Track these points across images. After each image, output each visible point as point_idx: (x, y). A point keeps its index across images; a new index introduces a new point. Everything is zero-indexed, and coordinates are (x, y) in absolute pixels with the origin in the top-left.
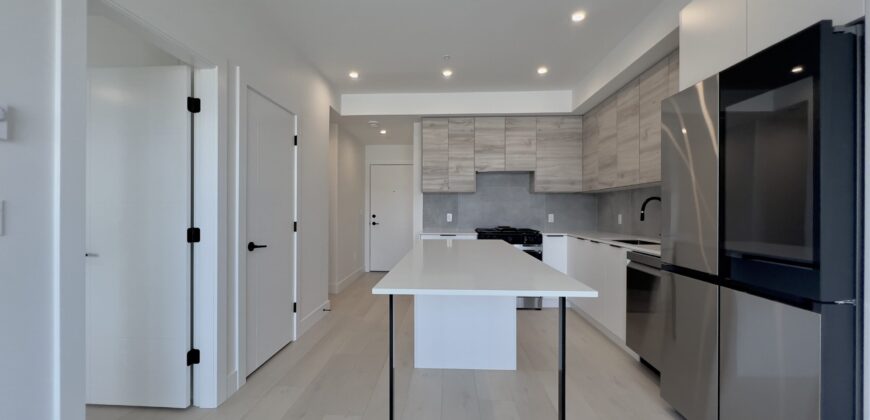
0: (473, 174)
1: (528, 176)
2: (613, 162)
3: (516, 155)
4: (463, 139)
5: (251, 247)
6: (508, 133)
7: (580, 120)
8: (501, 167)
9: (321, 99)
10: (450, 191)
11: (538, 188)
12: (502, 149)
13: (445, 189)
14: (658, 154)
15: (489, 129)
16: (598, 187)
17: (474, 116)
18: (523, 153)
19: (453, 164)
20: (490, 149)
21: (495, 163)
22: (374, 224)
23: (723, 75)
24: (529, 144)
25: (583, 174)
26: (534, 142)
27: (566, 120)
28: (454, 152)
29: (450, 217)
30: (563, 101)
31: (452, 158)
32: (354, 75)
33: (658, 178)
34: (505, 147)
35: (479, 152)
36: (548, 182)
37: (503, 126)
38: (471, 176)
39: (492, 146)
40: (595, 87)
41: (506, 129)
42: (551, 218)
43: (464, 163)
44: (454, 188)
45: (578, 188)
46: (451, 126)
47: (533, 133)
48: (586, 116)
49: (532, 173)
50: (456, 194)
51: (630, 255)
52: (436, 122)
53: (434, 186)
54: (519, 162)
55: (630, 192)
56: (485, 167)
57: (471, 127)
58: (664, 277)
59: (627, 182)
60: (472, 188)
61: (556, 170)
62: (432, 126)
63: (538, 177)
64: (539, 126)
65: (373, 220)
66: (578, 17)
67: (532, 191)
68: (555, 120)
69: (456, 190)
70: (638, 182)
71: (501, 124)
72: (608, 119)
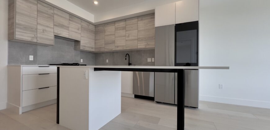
0: (53, 36)
1: (74, 43)
2: (114, 42)
3: (73, 33)
4: (47, 16)
6: (70, 22)
7: (94, 27)
8: (67, 36)
11: (81, 48)
12: (67, 28)
13: (35, 41)
15: (62, 17)
17: (54, 7)
18: (76, 32)
19: (39, 27)
20: (62, 26)
21: (64, 34)
24: (78, 29)
25: (95, 46)
26: (80, 29)
27: (91, 25)
28: (41, 21)
30: (91, 18)
31: (40, 24)
34: (68, 27)
35: (56, 25)
36: (85, 46)
37: (68, 18)
39: (63, 25)
41: (69, 20)
42: (82, 61)
43: (47, 29)
44: (40, 41)
45: (93, 50)
46: (39, 5)
47: (80, 26)
48: (96, 26)
53: (26, 37)
54: (75, 36)
56: (60, 34)
57: (52, 12)
59: (120, 49)
60: (52, 43)
61: (87, 42)
63: (82, 43)
64: (82, 24)
67: (76, 48)
68: (87, 23)
69: (42, 42)
70: (125, 49)
71: (67, 16)
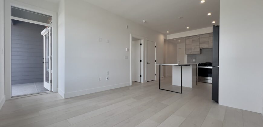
4: (196, 41)
5: (148, 63)
6: (209, 38)
8: (208, 47)
9: (162, 38)
10: (193, 54)
12: (207, 42)
13: (191, 53)
15: (204, 37)
17: (199, 35)
19: (193, 47)
20: (204, 43)
21: (206, 46)
28: (194, 44)
29: (194, 60)
32: (168, 32)
35: (201, 44)
37: (208, 36)
38: (199, 50)
43: (196, 47)
46: (193, 38)
50: (196, 54)
53: (189, 53)
56: (203, 47)
57: (199, 38)
60: (199, 53)
62: (188, 39)
65: (179, 62)
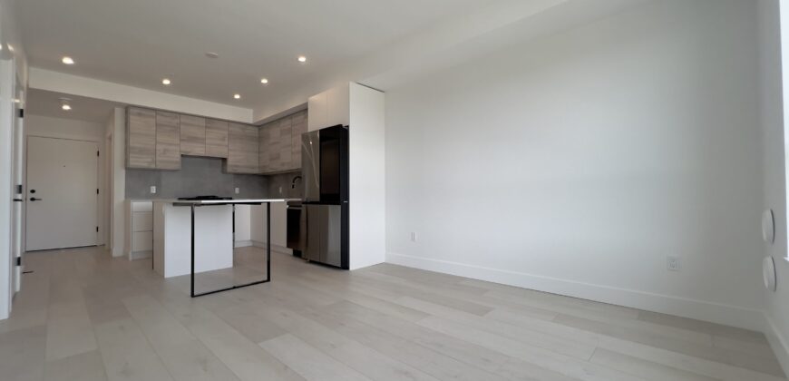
0: (179, 156)
1: (220, 161)
2: (278, 157)
3: (214, 146)
4: (170, 129)
6: (207, 130)
7: (256, 129)
8: (203, 154)
10: (156, 168)
11: (229, 169)
12: (202, 141)
13: (153, 166)
14: (300, 155)
15: (192, 125)
16: (268, 171)
17: (180, 114)
18: (219, 145)
19: (160, 147)
20: (193, 139)
21: (198, 150)
22: (33, 199)
23: (322, 131)
24: (223, 139)
25: (259, 163)
26: (226, 139)
27: (250, 128)
28: (161, 138)
29: (153, 189)
30: (247, 116)
31: (160, 142)
32: (68, 61)
33: (300, 166)
34: (204, 139)
35: (184, 140)
36: (236, 166)
37: (204, 125)
38: (177, 157)
39: (195, 137)
40: (268, 114)
41: (206, 127)
42: (237, 190)
43: (170, 148)
44: (160, 166)
45: (256, 171)
46: (158, 117)
47: (226, 133)
48: (262, 128)
49: (224, 160)
50: (160, 170)
51: (288, 203)
52: (144, 112)
53: (142, 163)
54: (215, 151)
55: (286, 174)
56: (189, 152)
57: (178, 121)
58: (303, 209)
59: (286, 168)
60: (177, 166)
61: (241, 159)
62: (139, 114)
63: (230, 162)
64: (230, 129)
65: (31, 195)
66: (264, 81)
67: (224, 171)
68: (241, 126)
69: (163, 168)
70: (291, 168)
71: (202, 122)
72: (275, 132)
